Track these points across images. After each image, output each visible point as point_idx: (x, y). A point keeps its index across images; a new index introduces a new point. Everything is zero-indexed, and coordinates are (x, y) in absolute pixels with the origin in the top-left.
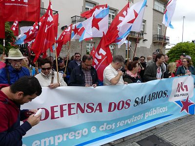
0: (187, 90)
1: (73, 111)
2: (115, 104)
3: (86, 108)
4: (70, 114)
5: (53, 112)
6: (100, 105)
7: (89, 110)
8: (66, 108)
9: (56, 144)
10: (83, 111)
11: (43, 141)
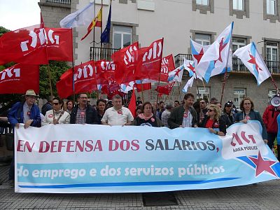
0: (254, 142)
1: (71, 149)
2: (117, 143)
3: (85, 146)
4: (68, 150)
5: (53, 146)
6: (99, 142)
7: (89, 149)
8: (65, 144)
9: (52, 178)
10: (82, 150)
11: (42, 171)
